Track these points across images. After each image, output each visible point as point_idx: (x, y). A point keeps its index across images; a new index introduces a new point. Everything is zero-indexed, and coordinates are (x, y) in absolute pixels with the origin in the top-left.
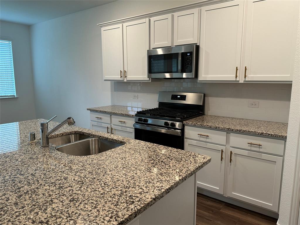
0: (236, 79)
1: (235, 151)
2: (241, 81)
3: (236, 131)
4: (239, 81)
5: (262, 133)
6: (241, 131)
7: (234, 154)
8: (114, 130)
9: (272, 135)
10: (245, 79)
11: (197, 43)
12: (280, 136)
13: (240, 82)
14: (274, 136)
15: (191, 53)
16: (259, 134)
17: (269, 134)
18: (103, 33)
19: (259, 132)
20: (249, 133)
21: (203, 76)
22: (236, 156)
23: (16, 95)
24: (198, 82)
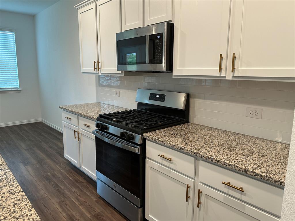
0: (221, 74)
1: (206, 190)
2: (229, 77)
3: (206, 159)
4: (225, 77)
5: (245, 169)
6: (213, 161)
7: (204, 194)
8: (81, 134)
9: (261, 176)
10: (233, 74)
11: (171, 21)
12: (275, 181)
13: (227, 79)
14: (266, 179)
15: (161, 35)
16: (241, 171)
17: (257, 175)
18: (80, 16)
19: (240, 166)
20: (225, 165)
21: (178, 69)
22: (208, 198)
23: (19, 88)
24: (173, 77)
